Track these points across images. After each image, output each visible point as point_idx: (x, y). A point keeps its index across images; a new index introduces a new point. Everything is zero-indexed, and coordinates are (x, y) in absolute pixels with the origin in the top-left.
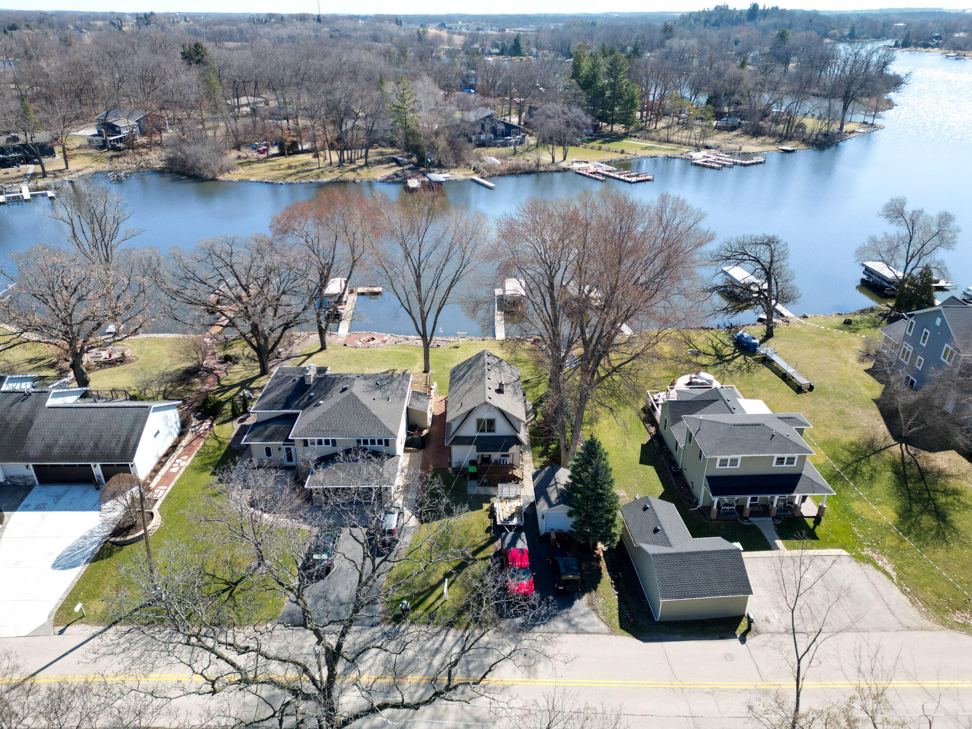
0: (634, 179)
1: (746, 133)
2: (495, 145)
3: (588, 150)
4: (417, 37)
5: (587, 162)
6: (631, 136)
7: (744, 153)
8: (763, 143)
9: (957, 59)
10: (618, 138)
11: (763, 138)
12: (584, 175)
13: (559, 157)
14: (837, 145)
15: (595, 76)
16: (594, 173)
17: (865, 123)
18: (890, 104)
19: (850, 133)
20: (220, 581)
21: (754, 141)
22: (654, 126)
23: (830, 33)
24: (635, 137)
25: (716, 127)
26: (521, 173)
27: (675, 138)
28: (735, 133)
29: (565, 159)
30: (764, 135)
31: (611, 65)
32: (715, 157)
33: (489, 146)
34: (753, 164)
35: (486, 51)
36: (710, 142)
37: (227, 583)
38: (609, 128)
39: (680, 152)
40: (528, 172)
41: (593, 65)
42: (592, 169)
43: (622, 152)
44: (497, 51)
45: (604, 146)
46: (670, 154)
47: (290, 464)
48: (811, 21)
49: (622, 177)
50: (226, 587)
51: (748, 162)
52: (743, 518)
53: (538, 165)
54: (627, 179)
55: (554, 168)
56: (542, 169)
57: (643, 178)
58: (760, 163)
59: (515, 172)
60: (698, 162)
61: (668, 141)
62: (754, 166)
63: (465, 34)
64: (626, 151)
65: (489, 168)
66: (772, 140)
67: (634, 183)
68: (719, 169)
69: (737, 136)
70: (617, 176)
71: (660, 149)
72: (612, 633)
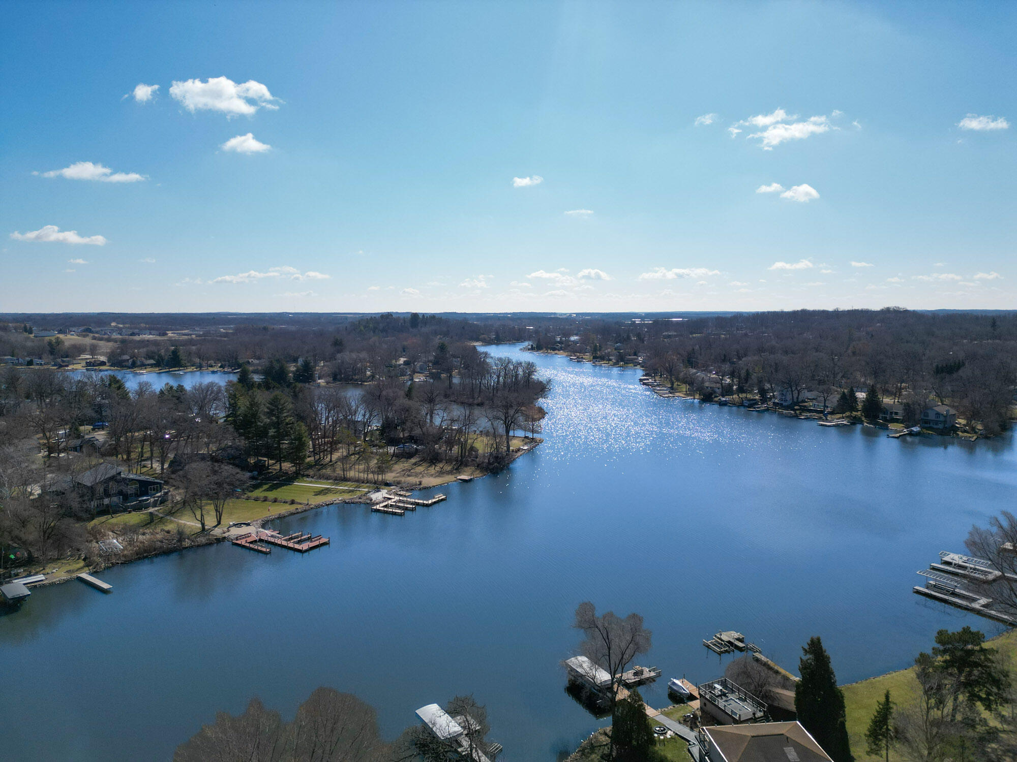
0: (305, 546)
1: (423, 460)
2: (125, 510)
3: (251, 503)
4: (48, 348)
5: (248, 525)
6: (303, 476)
7: (425, 488)
8: (441, 473)
9: (578, 362)
10: (287, 479)
11: (441, 465)
12: (243, 547)
13: (210, 521)
14: (508, 469)
15: (254, 415)
16: (256, 542)
17: (526, 437)
18: (542, 413)
19: (516, 452)
21: (432, 470)
22: (328, 459)
23: (480, 337)
24: (308, 476)
25: (394, 455)
26: (156, 555)
27: (352, 474)
28: (413, 460)
29: (219, 523)
30: (441, 461)
31: (271, 404)
32: (397, 498)
33: (115, 512)
34: (435, 503)
35: (139, 363)
36: (389, 477)
38: (277, 467)
39: (358, 494)
40: (166, 552)
41: (251, 405)
42: (254, 537)
43: (293, 502)
44: (152, 362)
45: (271, 495)
46: (347, 497)
48: (463, 328)
49: (291, 545)
51: (430, 502)
53: (180, 540)
54: (297, 546)
55: (202, 540)
56: (187, 543)
57: (317, 543)
58: (442, 500)
59: (145, 555)
60: (378, 507)
61: (345, 479)
62: (437, 505)
63: (115, 341)
64: (297, 500)
65: (107, 556)
66: (448, 468)
67: (306, 551)
68: (401, 515)
69: (415, 464)
70: (284, 543)
71: (336, 492)
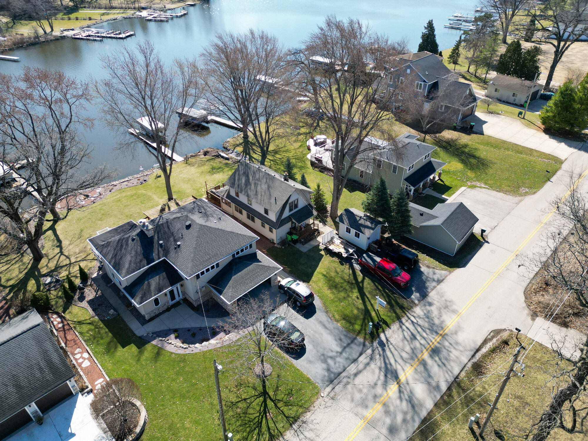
0: (123, 36)
3: (61, 21)
5: (73, 30)
6: (82, 7)
13: (48, 29)
16: (87, 36)
20: (253, 399)
24: (85, 7)
29: (53, 29)
32: (157, 14)
37: (258, 396)
39: (129, 14)
42: (84, 34)
43: (89, 19)
45: (70, 17)
46: (124, 16)
47: (174, 301)
49: (113, 36)
50: (262, 399)
52: (420, 194)
53: (37, 37)
54: (117, 36)
55: (52, 37)
56: (43, 39)
57: (128, 34)
60: (149, 18)
61: (112, 8)
67: (125, 38)
72: (450, 272)
